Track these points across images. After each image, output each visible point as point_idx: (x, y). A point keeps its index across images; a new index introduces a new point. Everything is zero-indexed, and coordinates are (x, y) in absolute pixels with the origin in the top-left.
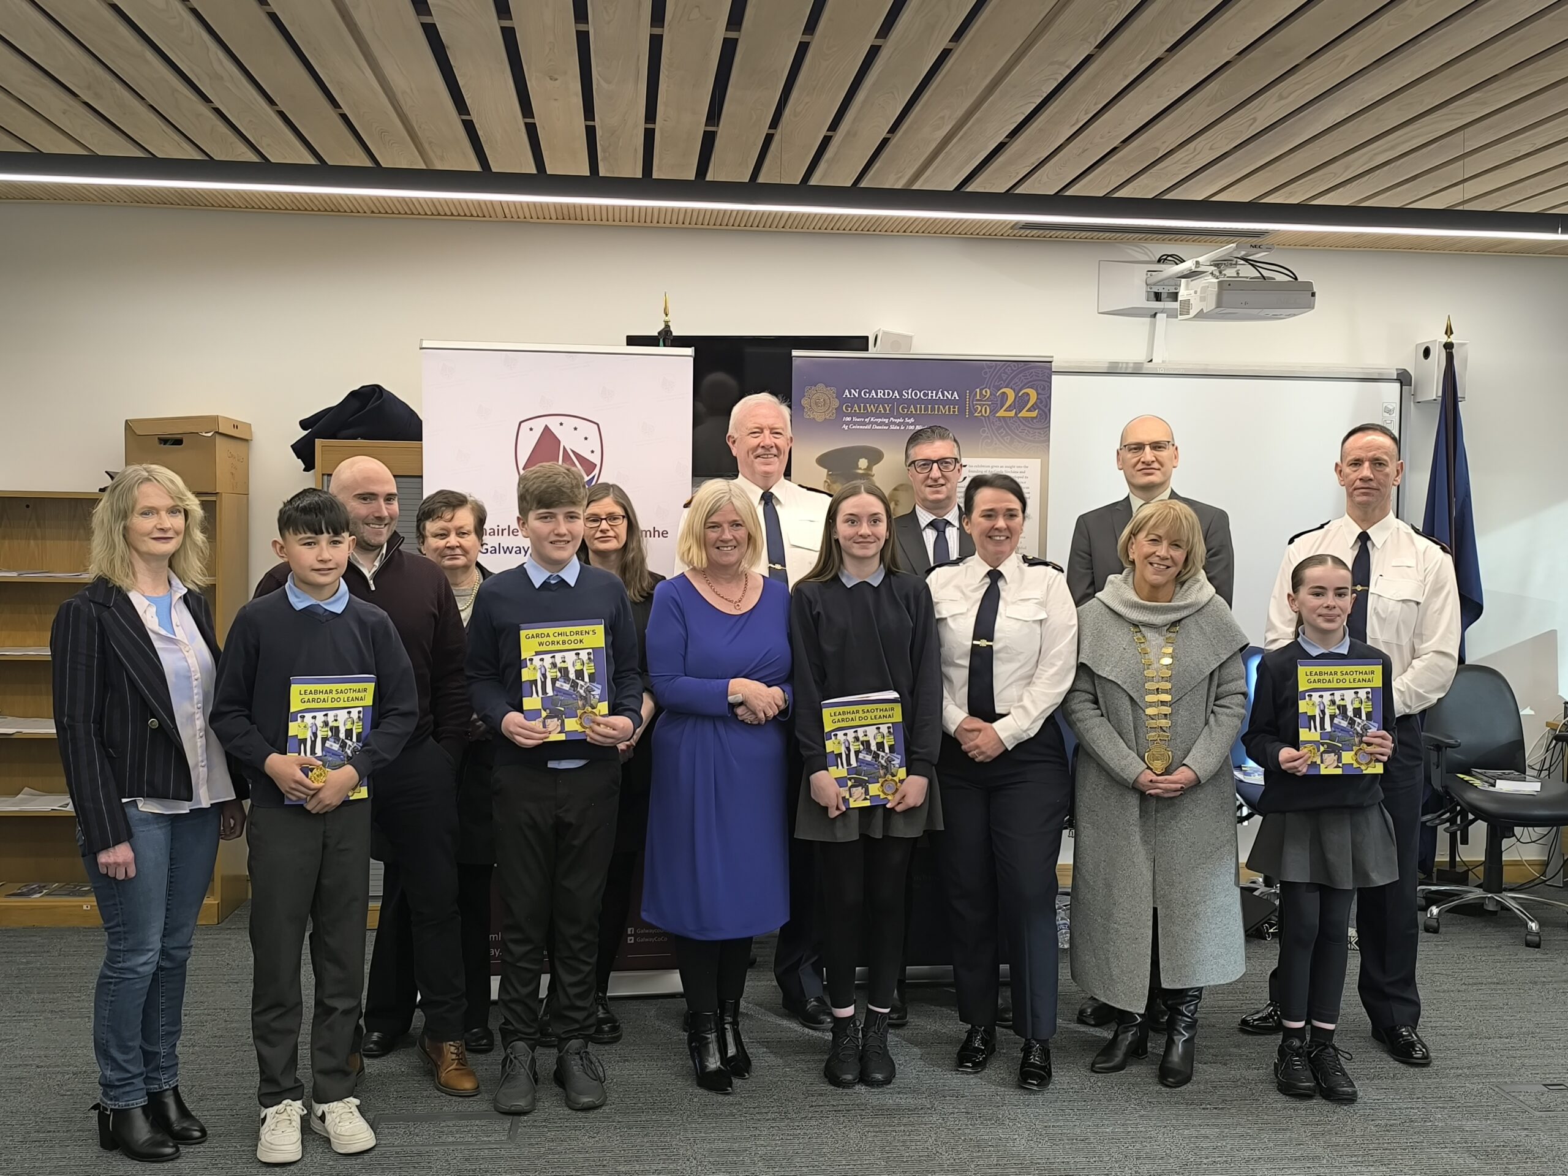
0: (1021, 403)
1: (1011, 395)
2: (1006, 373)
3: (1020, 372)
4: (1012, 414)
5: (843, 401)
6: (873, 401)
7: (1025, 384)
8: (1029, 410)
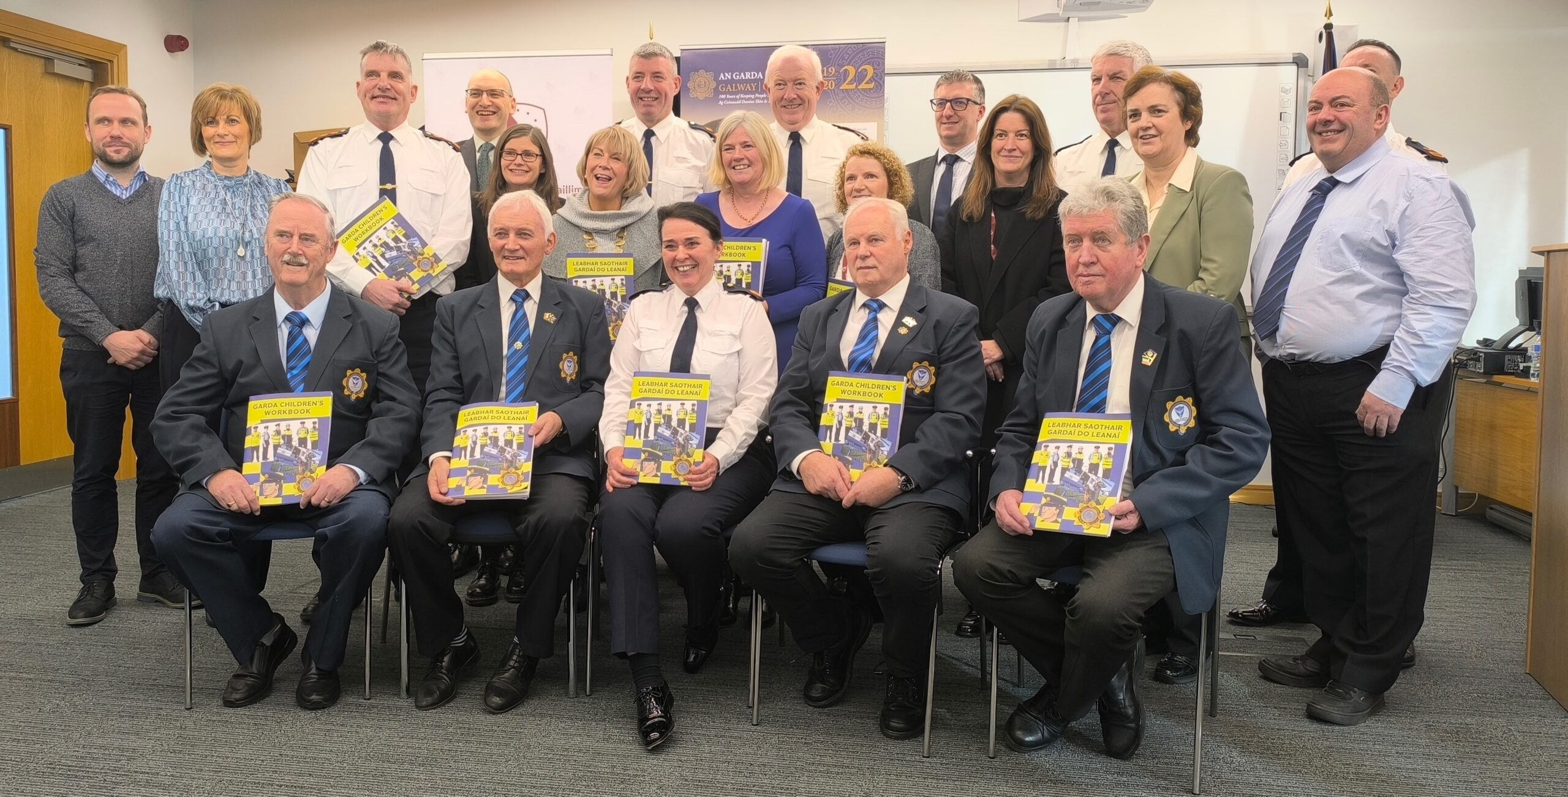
0: (860, 77)
1: (852, 70)
2: (848, 54)
3: (859, 52)
4: (853, 86)
5: (719, 82)
6: (741, 81)
7: (864, 62)
8: (867, 83)
